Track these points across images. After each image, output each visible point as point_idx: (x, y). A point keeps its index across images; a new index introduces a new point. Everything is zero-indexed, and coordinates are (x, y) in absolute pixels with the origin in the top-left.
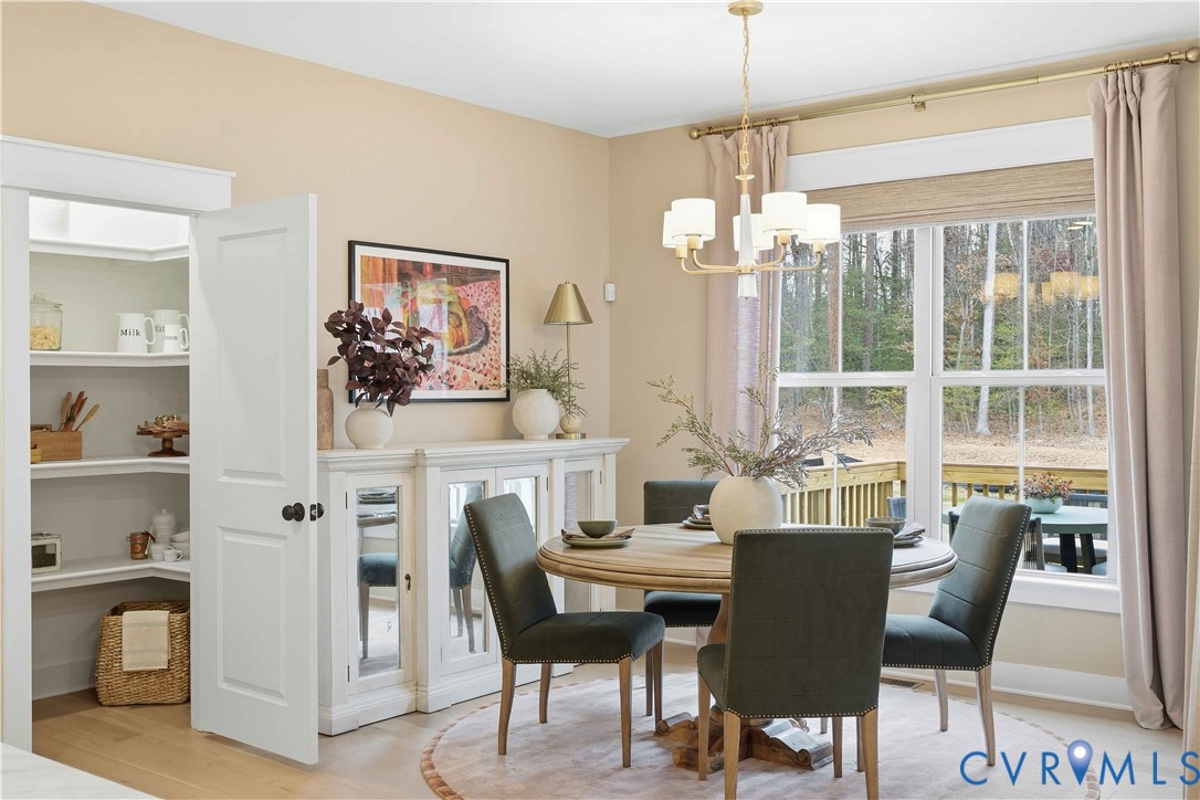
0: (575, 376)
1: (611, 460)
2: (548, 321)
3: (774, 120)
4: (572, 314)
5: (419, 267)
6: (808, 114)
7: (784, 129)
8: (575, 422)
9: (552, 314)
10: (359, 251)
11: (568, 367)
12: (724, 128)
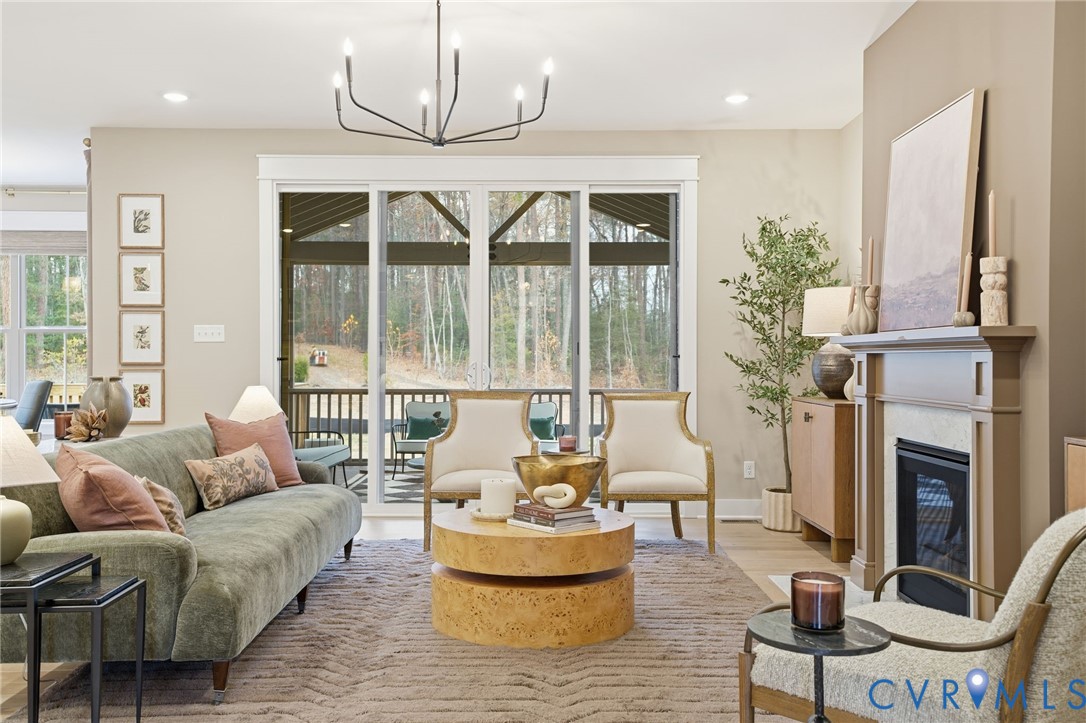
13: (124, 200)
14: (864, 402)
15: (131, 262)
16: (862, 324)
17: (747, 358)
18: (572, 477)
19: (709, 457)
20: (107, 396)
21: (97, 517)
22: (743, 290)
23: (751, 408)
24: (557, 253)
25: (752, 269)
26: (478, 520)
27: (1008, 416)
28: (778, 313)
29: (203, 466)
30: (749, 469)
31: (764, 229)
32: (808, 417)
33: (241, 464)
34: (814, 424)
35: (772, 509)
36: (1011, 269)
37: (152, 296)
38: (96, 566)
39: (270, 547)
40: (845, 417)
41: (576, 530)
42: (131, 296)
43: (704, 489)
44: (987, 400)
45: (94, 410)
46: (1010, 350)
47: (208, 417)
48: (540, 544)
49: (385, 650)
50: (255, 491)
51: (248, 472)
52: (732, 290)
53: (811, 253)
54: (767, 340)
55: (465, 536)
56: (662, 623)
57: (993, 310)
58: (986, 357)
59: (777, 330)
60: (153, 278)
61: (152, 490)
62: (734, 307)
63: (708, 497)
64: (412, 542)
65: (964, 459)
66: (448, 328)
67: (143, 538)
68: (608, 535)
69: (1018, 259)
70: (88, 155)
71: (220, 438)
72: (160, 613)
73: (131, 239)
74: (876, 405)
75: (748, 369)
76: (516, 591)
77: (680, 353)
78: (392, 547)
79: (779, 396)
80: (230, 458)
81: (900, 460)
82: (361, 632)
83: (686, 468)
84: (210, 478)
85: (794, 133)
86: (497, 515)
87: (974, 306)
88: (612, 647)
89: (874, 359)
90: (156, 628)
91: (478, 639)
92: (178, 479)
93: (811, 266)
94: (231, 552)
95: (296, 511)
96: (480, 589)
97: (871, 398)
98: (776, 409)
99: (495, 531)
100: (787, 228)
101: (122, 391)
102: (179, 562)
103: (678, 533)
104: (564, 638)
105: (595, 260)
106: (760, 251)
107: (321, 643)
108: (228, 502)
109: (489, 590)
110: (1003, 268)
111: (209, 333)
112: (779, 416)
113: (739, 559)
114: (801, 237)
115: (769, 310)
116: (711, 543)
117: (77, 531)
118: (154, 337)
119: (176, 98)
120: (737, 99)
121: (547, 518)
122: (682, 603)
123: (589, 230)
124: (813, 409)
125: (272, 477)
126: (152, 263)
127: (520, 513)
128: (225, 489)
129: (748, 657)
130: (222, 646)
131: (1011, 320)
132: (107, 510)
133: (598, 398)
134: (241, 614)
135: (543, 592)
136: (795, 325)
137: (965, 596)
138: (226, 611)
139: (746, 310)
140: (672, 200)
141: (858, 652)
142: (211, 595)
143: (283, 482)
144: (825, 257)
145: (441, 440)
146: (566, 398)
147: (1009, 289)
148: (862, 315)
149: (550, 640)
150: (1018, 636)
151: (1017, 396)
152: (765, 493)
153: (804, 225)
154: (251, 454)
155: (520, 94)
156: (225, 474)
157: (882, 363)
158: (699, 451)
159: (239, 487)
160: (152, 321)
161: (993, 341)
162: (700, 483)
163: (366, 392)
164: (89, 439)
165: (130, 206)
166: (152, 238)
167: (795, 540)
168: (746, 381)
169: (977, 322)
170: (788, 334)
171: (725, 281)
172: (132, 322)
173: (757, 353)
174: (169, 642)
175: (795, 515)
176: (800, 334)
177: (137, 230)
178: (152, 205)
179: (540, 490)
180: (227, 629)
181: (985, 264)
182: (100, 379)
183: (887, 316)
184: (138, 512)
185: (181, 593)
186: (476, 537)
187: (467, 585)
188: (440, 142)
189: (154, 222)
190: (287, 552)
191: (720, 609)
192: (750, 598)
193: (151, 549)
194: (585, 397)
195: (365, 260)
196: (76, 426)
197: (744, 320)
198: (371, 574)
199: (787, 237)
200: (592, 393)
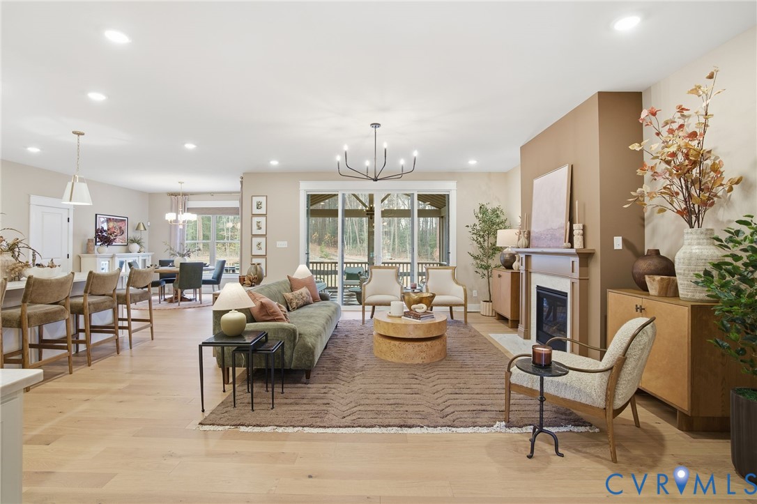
0: (142, 241)
1: (150, 257)
2: (137, 229)
3: (185, 194)
4: (142, 228)
5: (110, 219)
6: (192, 194)
7: (187, 196)
8: (143, 250)
9: (138, 228)
10: (98, 216)
11: (141, 239)
12: (175, 194)
13: (254, 198)
14: (524, 272)
15: (256, 219)
16: (524, 244)
17: (476, 255)
18: (424, 301)
19: (465, 290)
20: (256, 270)
21: (264, 317)
22: (473, 229)
23: (476, 272)
24: (406, 213)
25: (477, 222)
26: (390, 316)
27: (584, 280)
28: (486, 238)
29: (289, 295)
30: (475, 293)
31: (481, 207)
32: (500, 276)
33: (301, 294)
34: (502, 278)
35: (485, 308)
36: (584, 229)
37: (263, 232)
38: (266, 336)
39: (320, 327)
40: (516, 277)
41: (428, 321)
42: (256, 231)
43: (463, 303)
44: (576, 274)
45: (253, 276)
46: (585, 257)
47: (288, 277)
48: (416, 326)
49: (360, 364)
50: (306, 304)
51: (304, 297)
52: (470, 229)
53: (498, 217)
54: (482, 247)
55: (388, 323)
56: (456, 354)
57: (578, 243)
58: (577, 260)
59: (486, 244)
60: (263, 225)
61: (279, 306)
62: (470, 235)
63: (465, 305)
64: (357, 321)
65: (565, 294)
66: (350, 237)
67: (280, 325)
68: (439, 323)
69: (586, 224)
70: (242, 182)
71: (293, 285)
72: (288, 352)
73: (256, 211)
74: (528, 273)
75: (476, 258)
76: (407, 344)
77: (450, 251)
78: (350, 322)
79: (487, 268)
80: (298, 292)
81: (538, 293)
82: (349, 356)
83: (456, 294)
84: (291, 299)
85: (490, 173)
86: (397, 315)
87: (571, 240)
88: (442, 363)
89: (528, 257)
90: (287, 358)
91: (393, 360)
92: (281, 300)
93: (498, 220)
94: (308, 330)
95: (323, 312)
96: (393, 342)
97: (526, 271)
98: (486, 272)
99: (397, 321)
100: (489, 207)
101: (261, 268)
102: (292, 334)
103: (452, 317)
104: (424, 360)
105: (419, 216)
106: (480, 216)
107: (336, 361)
108: (298, 308)
109: (397, 343)
110: (582, 228)
111: (282, 244)
112: (487, 275)
113: (476, 327)
114: (494, 211)
115: (483, 237)
116: (466, 321)
117: (255, 322)
118: (263, 246)
119: (274, 163)
120: (472, 162)
121: (417, 316)
122: (462, 345)
123: (418, 205)
124: (501, 273)
125: (311, 298)
126: (263, 220)
127: (406, 314)
128: (297, 303)
129: (509, 373)
130: (309, 365)
131: (584, 247)
132: (268, 315)
133: (420, 265)
134: (315, 353)
135: (417, 344)
136: (493, 242)
137: (565, 344)
138: (310, 351)
139: (475, 236)
140: (447, 197)
141: (560, 375)
142: (305, 346)
143: (315, 300)
144: (503, 218)
145: (367, 284)
146: (409, 265)
147: (584, 235)
148: (523, 241)
149: (420, 361)
150: (615, 368)
151: (587, 274)
152: (482, 302)
153: (495, 206)
154: (304, 290)
155: (402, 162)
156: (296, 298)
157: (530, 259)
158: (461, 289)
159: (301, 303)
160: (263, 240)
161: (579, 254)
162: (462, 300)
163: (337, 263)
164: (252, 286)
165: (256, 200)
166: (263, 211)
167: (494, 320)
168: (474, 262)
169: (572, 247)
170: (490, 245)
171: (468, 226)
172: (256, 240)
173: (478, 252)
174: (290, 363)
175: (493, 310)
176: (494, 245)
177: (257, 208)
178: (263, 200)
179: (413, 307)
180: (311, 358)
181: (575, 226)
182: (254, 264)
183: (533, 242)
184: (277, 315)
185: (294, 345)
186: (392, 324)
187: (388, 341)
188: (376, 180)
189: (264, 205)
190: (324, 328)
191: (476, 348)
192: (485, 343)
193: (283, 329)
194: (416, 265)
195: (337, 216)
196: (247, 281)
197: (474, 240)
198: (347, 333)
199: (489, 210)
200: (418, 264)
